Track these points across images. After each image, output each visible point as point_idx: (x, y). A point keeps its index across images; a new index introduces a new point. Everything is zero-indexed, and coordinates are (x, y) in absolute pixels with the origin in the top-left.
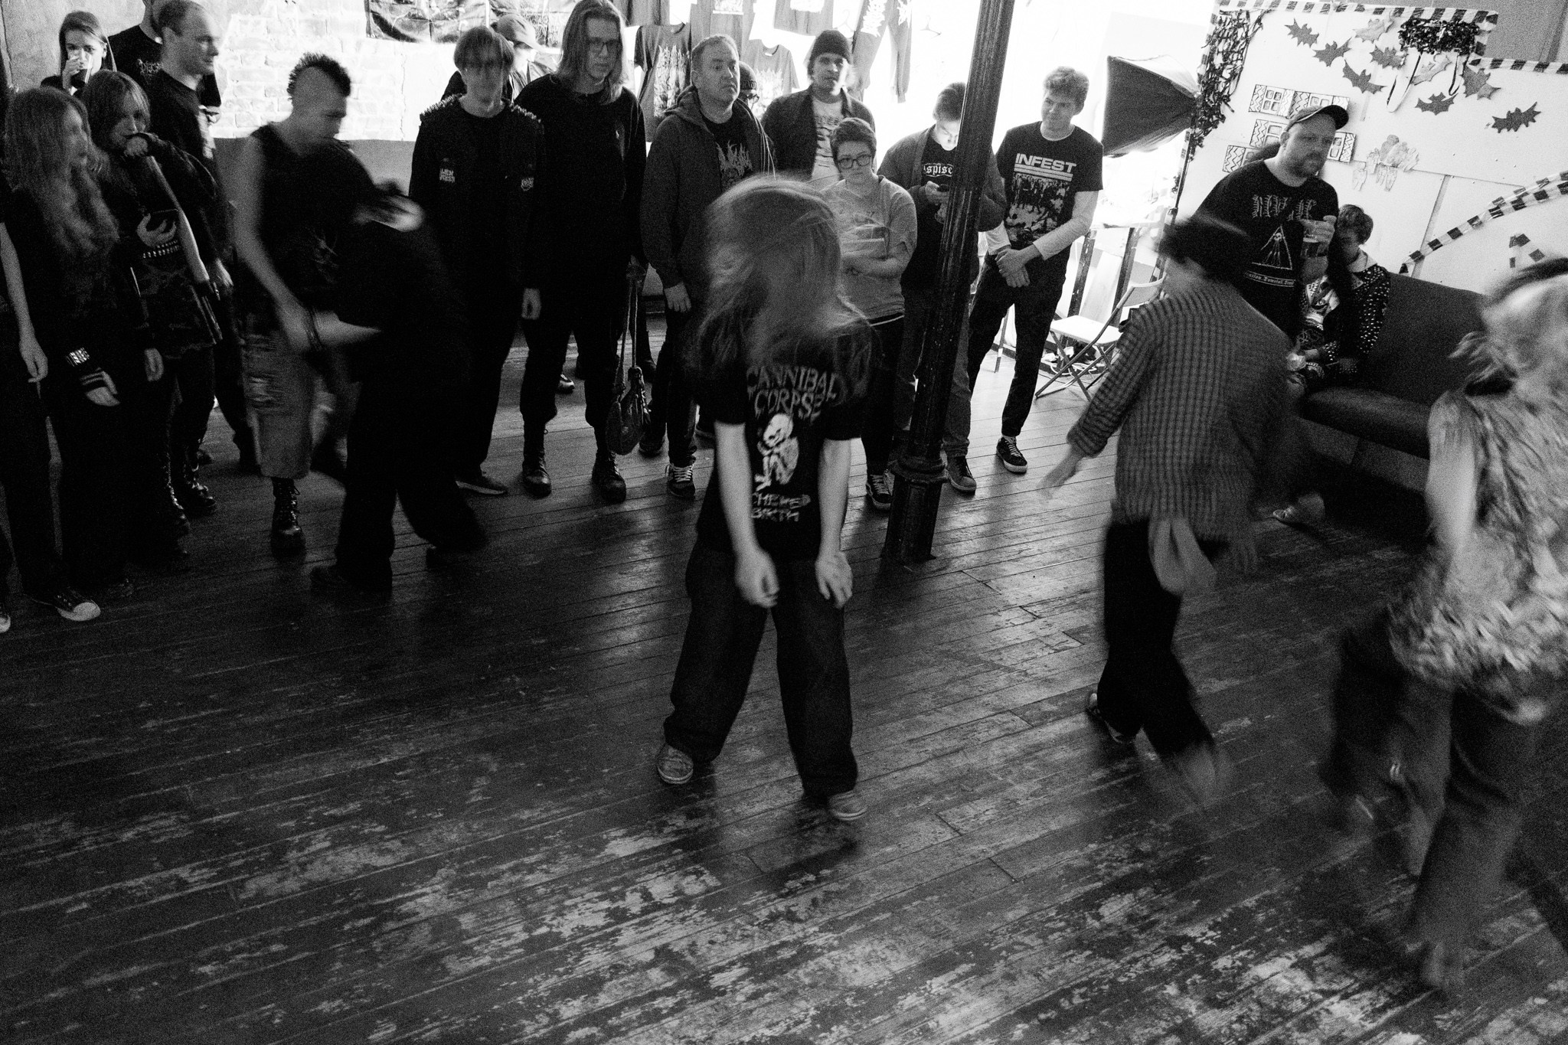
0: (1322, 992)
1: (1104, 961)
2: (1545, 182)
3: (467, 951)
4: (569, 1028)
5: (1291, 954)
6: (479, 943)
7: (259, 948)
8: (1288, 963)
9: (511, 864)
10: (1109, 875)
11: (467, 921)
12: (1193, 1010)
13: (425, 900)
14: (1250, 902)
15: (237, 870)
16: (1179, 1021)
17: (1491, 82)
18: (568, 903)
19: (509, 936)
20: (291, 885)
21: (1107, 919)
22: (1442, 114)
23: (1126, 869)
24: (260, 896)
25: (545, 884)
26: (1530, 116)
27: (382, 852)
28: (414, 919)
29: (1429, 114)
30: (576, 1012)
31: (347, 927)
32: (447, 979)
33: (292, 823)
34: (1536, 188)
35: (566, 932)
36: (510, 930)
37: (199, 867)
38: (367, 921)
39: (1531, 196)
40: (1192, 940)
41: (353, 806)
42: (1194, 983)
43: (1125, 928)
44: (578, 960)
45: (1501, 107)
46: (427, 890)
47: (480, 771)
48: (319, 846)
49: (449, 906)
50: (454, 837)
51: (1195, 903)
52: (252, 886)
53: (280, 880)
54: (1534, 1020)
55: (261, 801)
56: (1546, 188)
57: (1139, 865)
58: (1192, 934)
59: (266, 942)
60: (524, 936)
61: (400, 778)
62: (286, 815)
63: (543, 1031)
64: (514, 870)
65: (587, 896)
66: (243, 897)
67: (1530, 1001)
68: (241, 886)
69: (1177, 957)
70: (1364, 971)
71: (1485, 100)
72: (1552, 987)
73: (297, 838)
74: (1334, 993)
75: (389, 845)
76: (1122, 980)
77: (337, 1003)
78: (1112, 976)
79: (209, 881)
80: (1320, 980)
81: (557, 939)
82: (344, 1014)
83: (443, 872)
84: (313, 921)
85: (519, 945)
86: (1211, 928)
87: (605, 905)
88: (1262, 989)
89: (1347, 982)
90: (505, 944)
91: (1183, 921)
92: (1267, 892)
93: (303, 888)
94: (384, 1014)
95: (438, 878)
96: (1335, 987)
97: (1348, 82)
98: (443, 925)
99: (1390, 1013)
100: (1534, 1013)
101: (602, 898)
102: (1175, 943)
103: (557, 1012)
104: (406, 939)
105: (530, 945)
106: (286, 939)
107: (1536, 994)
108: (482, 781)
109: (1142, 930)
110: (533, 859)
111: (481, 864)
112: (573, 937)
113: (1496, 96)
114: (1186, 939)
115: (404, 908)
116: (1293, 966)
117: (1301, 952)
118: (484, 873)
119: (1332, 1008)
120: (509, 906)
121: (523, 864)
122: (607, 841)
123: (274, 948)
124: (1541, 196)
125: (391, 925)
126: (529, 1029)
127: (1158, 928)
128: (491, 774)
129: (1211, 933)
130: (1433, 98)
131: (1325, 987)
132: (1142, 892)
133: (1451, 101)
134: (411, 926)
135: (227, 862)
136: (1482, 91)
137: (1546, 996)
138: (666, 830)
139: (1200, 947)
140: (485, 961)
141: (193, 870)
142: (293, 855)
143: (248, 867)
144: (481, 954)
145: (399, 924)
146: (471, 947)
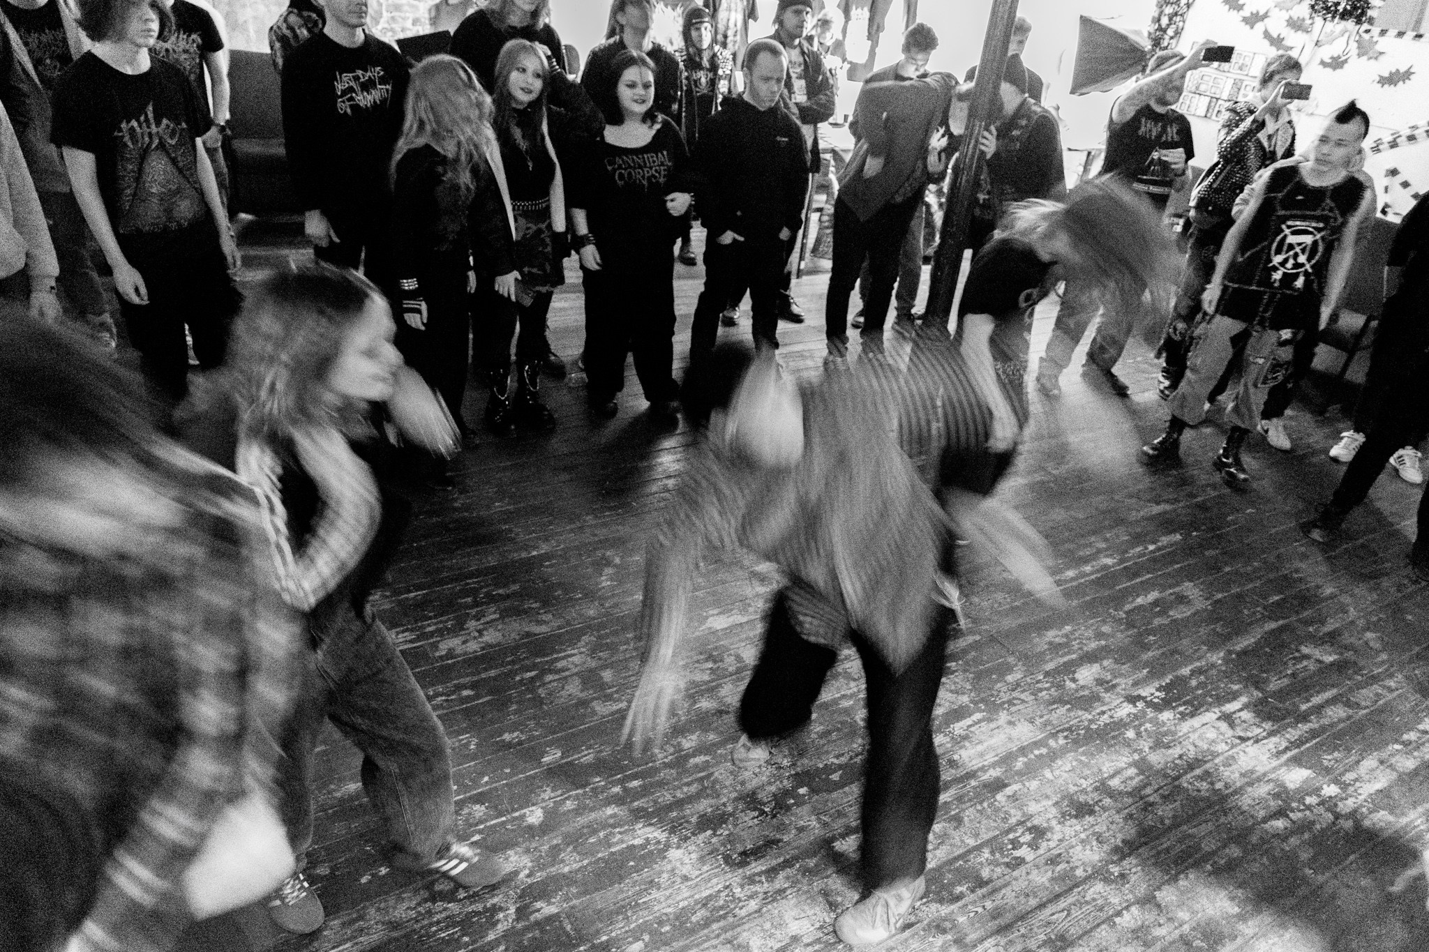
0: (1240, 738)
1: (1080, 713)
2: (1414, 127)
3: (608, 698)
4: (688, 757)
5: (1216, 710)
6: (617, 692)
7: (453, 693)
8: (1216, 716)
10: (1081, 649)
11: (607, 675)
12: (1147, 749)
13: (576, 659)
14: (1186, 671)
15: (432, 634)
16: (1136, 757)
17: (1378, 48)
20: (473, 646)
21: (1081, 683)
22: (1338, 71)
23: (1093, 645)
24: (451, 654)
26: (1407, 75)
27: (540, 623)
28: (567, 673)
29: (1329, 70)
30: (693, 744)
31: (518, 678)
32: (596, 718)
33: (469, 600)
34: (1408, 132)
37: (403, 632)
38: (533, 673)
39: (1404, 139)
40: (1144, 698)
41: (515, 587)
42: (1146, 730)
43: (1094, 689)
45: (1385, 67)
46: (576, 651)
47: (609, 563)
48: (493, 617)
49: (594, 664)
50: (591, 613)
51: (1145, 671)
52: (444, 647)
53: (464, 642)
54: (1393, 760)
55: (442, 582)
56: (1416, 132)
57: (1103, 643)
58: (1144, 694)
59: (460, 687)
61: (547, 567)
62: (465, 593)
63: (670, 758)
66: (437, 654)
67: (1390, 748)
68: (435, 646)
69: (1134, 710)
70: (1270, 723)
71: (1372, 61)
72: (1405, 737)
73: (473, 612)
74: (1249, 739)
75: (544, 617)
76: (1094, 727)
77: (516, 734)
78: (1086, 723)
79: (411, 641)
80: (1238, 729)
82: (520, 743)
83: (585, 638)
84: (493, 673)
86: (1158, 690)
87: (710, 665)
88: (1196, 735)
89: (1258, 731)
91: (1136, 684)
92: (1198, 664)
93: (483, 649)
94: (550, 744)
95: (583, 643)
96: (1249, 734)
97: (1267, 42)
98: (590, 678)
99: (1289, 754)
100: (1392, 755)
101: (707, 660)
102: (1133, 700)
103: (679, 744)
104: (563, 688)
106: (473, 686)
107: (1397, 741)
108: (609, 571)
109: (1107, 690)
113: (1381, 58)
114: (1139, 698)
115: (559, 665)
116: (1219, 719)
117: (1223, 709)
119: (1247, 750)
122: (707, 618)
123: (465, 693)
124: (1411, 138)
125: (549, 677)
127: (1118, 689)
128: (616, 566)
129: (1158, 694)
130: (1332, 58)
131: (1242, 734)
132: (1106, 663)
133: (1346, 61)
134: (566, 678)
135: (423, 627)
136: (1371, 54)
137: (1403, 743)
138: (751, 610)
139: (1149, 704)
141: (398, 633)
142: (472, 624)
143: (440, 632)
144: (619, 700)
145: (557, 677)
146: (611, 695)
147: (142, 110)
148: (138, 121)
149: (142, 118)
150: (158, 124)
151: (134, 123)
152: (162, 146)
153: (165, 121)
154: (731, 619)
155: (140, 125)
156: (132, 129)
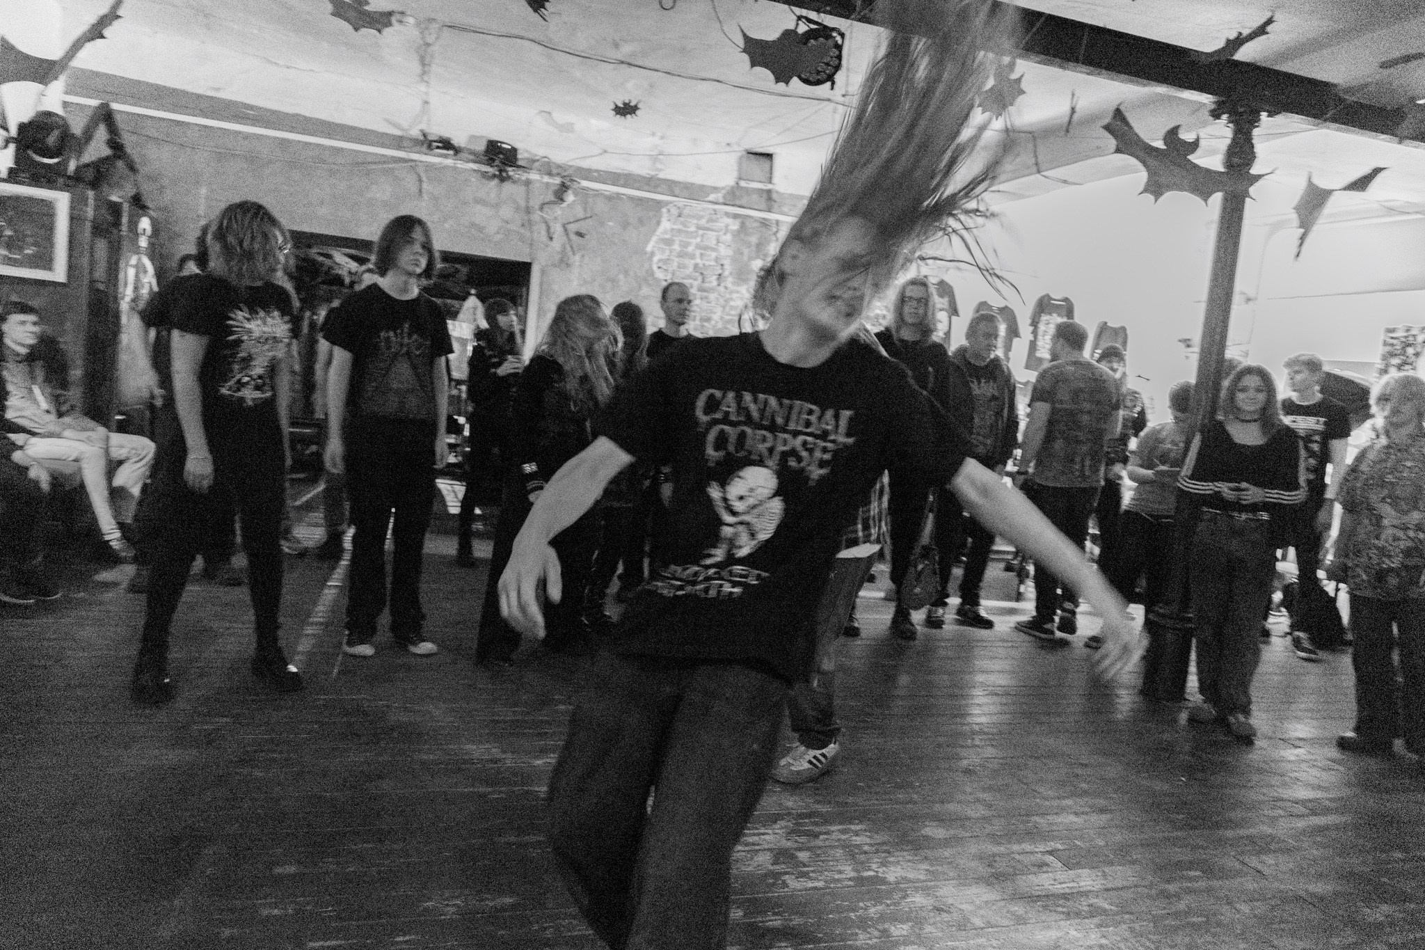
3: (804, 875)
6: (814, 871)
9: (840, 827)
11: (803, 856)
13: (767, 837)
18: (892, 859)
19: (840, 872)
25: (871, 845)
28: (757, 847)
30: (904, 933)
32: (786, 889)
35: (891, 878)
36: (840, 867)
44: (904, 897)
46: (770, 831)
49: (789, 845)
50: (790, 803)
60: (853, 874)
63: (875, 940)
64: (843, 832)
65: (908, 857)
81: (883, 881)
83: (783, 823)
85: (850, 879)
87: (925, 866)
90: (836, 877)
95: (777, 826)
98: (781, 855)
101: (920, 862)
104: (752, 859)
105: (860, 881)
110: (858, 827)
111: (816, 824)
112: (898, 883)
115: (750, 839)
118: (817, 829)
120: (839, 853)
121: (850, 829)
126: (861, 937)
134: (757, 851)
140: (821, 884)
144: (817, 879)
145: (747, 848)
146: (807, 873)
147: (401, 326)
148: (395, 333)
149: (399, 331)
150: (410, 335)
151: (391, 334)
152: (408, 353)
153: (415, 336)
154: (952, 832)
155: (396, 335)
156: (388, 338)
